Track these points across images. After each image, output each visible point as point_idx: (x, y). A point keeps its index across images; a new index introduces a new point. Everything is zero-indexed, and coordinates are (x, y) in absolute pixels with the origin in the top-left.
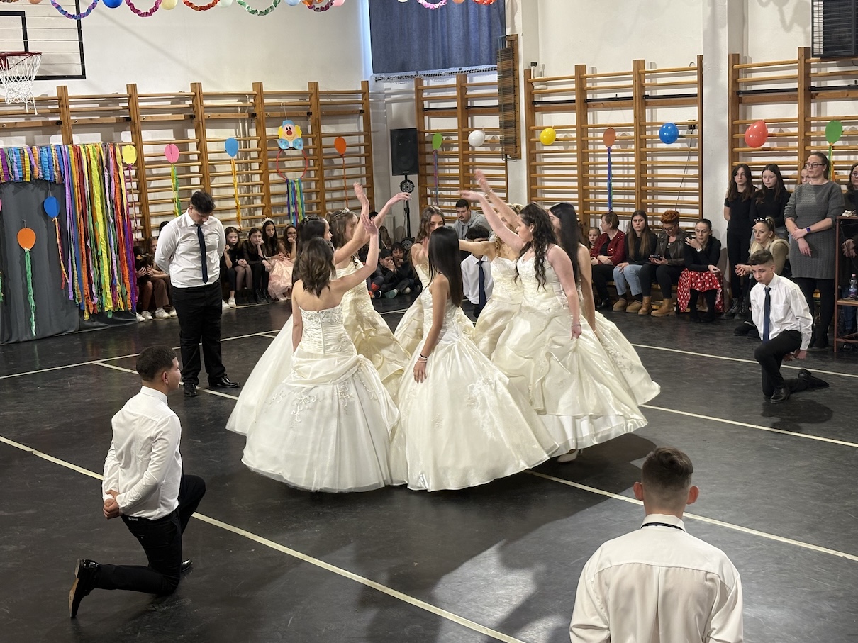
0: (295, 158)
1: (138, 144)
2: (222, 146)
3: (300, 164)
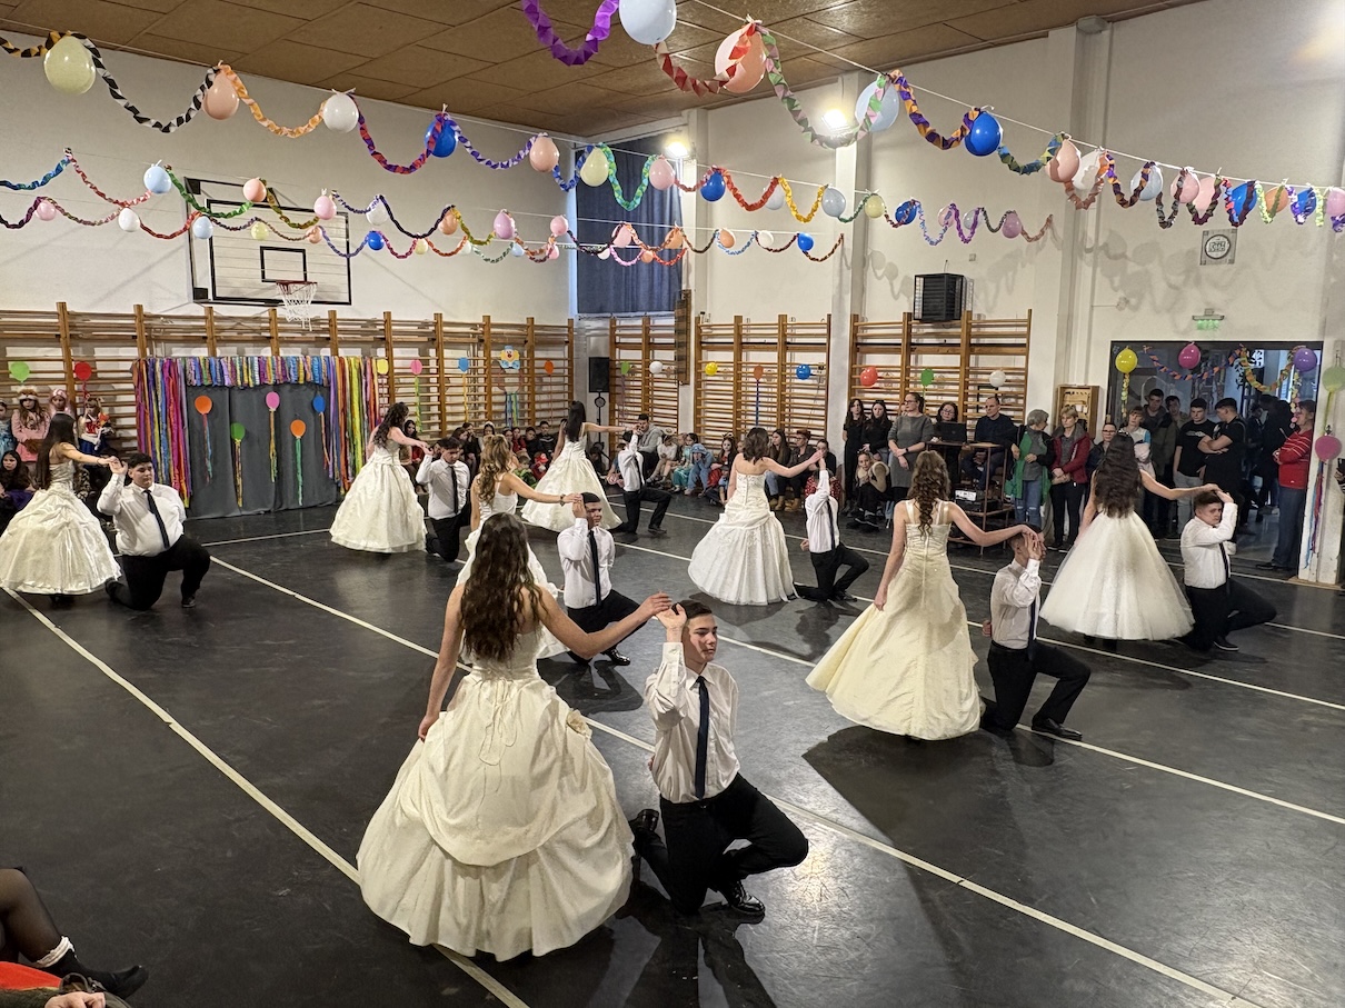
0: (513, 375)
1: (390, 359)
2: (457, 363)
3: (516, 380)
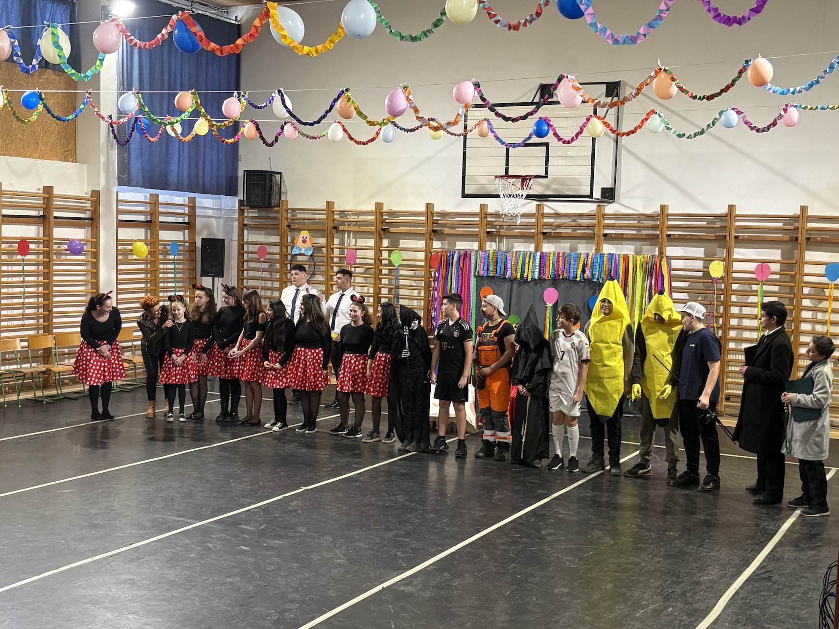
1: (728, 261)
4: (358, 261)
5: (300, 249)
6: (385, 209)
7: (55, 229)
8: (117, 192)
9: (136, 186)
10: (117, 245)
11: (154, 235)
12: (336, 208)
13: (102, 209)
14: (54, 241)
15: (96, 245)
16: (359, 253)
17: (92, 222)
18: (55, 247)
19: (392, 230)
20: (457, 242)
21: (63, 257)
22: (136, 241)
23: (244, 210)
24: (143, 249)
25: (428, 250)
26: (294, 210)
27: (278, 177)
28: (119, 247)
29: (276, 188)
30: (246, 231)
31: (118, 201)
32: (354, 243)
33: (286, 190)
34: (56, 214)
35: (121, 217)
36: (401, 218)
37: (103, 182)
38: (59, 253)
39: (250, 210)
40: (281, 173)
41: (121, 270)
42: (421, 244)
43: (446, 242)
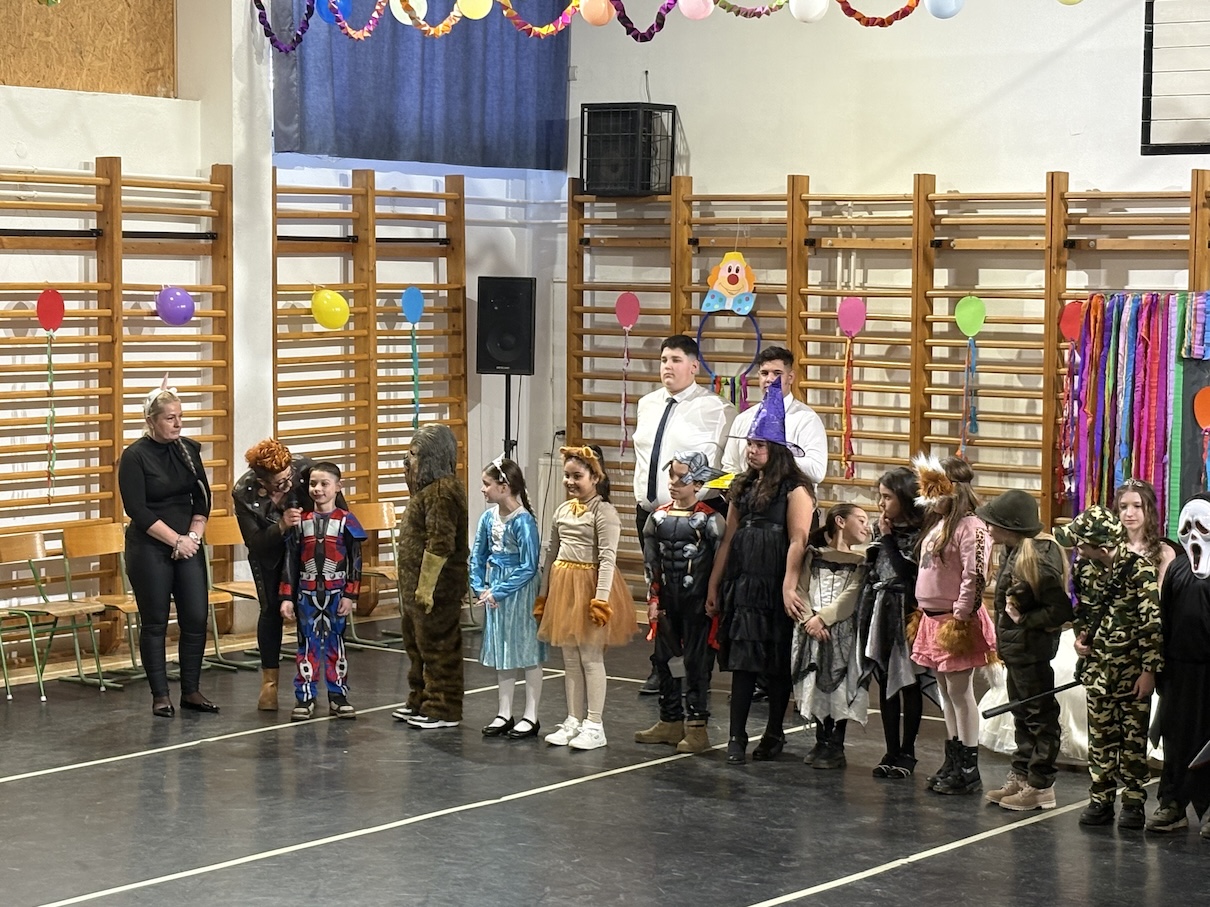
4: (870, 326)
5: (722, 300)
6: (941, 190)
7: (125, 262)
8: (274, 169)
9: (320, 150)
10: (275, 298)
11: (365, 273)
12: (814, 190)
13: (237, 211)
14: (124, 292)
15: (224, 299)
16: (874, 306)
17: (215, 243)
18: (127, 306)
19: (960, 243)
20: (1132, 273)
21: (146, 331)
22: (320, 288)
23: (581, 205)
24: (336, 309)
25: (1053, 293)
26: (706, 200)
27: (666, 117)
28: (281, 305)
29: (661, 146)
30: (587, 258)
31: (276, 190)
32: (859, 280)
33: (687, 149)
34: (129, 225)
35: (286, 230)
36: (981, 212)
37: (239, 144)
38: (136, 322)
39: (596, 205)
40: (672, 109)
41: (285, 361)
42: (1036, 278)
43: (1103, 272)
